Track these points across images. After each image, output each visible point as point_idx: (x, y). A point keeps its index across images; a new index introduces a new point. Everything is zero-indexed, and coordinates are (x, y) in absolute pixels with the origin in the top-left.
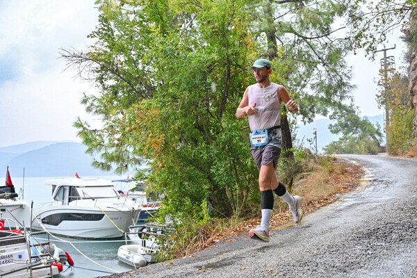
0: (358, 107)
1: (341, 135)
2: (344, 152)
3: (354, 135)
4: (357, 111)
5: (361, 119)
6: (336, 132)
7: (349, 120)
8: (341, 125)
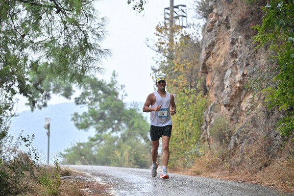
0: (122, 87)
1: (92, 132)
2: (94, 161)
3: (114, 134)
4: (121, 93)
5: (128, 107)
6: (84, 126)
7: (107, 107)
8: (93, 114)
